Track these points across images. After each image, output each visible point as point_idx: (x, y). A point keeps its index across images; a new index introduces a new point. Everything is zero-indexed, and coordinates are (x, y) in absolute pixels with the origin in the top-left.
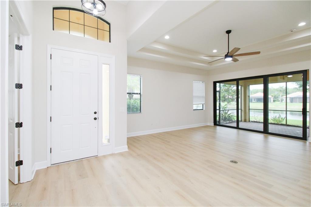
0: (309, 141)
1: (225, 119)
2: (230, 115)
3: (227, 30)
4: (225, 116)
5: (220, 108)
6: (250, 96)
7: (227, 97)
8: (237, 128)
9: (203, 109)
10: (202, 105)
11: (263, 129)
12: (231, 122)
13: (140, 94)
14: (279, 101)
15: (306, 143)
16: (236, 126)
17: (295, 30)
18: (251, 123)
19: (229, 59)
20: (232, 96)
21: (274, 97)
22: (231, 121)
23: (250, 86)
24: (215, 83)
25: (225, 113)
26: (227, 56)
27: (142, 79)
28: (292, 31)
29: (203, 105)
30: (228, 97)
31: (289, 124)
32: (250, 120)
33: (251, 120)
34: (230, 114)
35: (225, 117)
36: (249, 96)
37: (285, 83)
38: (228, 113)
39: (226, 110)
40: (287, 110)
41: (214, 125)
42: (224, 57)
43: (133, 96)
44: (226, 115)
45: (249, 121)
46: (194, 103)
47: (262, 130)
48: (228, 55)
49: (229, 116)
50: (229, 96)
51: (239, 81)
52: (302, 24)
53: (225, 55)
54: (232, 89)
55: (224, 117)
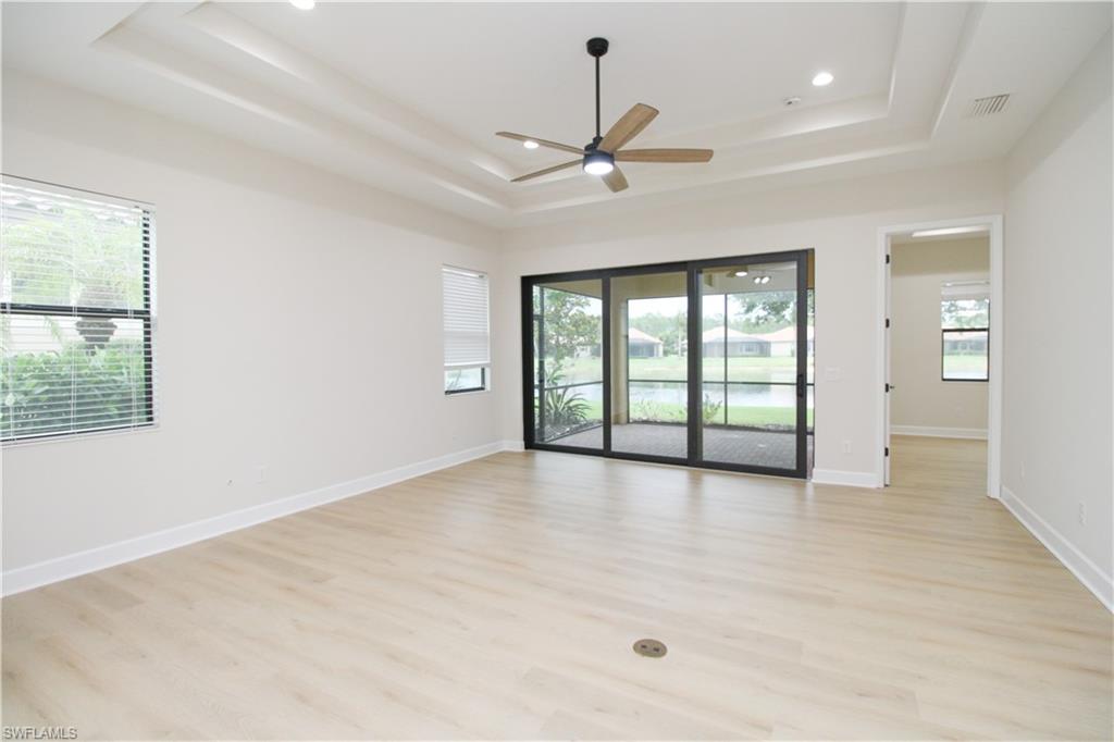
0: (813, 480)
1: (556, 419)
2: (571, 404)
3: (590, 38)
4: (556, 407)
5: (541, 381)
6: (630, 336)
7: (553, 342)
8: (606, 452)
9: (482, 389)
10: (480, 370)
11: (686, 451)
12: (577, 428)
13: (143, 315)
14: (676, 353)
15: (804, 486)
16: (601, 447)
17: (796, 99)
18: (636, 425)
19: (599, 168)
20: (568, 335)
21: (666, 341)
22: (574, 426)
23: (630, 302)
24: (527, 283)
25: (555, 398)
26: (593, 151)
27: (152, 229)
28: (790, 103)
29: (483, 370)
30: (557, 341)
31: (734, 424)
32: (631, 416)
33: (634, 415)
34: (571, 400)
35: (555, 414)
36: (627, 337)
37: (723, 296)
38: (566, 399)
39: (557, 388)
40: (729, 380)
41: (526, 448)
42: (582, 157)
43: (112, 326)
44: (561, 406)
45: (628, 422)
46: (446, 365)
47: (684, 454)
48: (598, 148)
49: (570, 408)
50: (561, 338)
51: (612, 280)
52: (823, 79)
53: (587, 148)
54: (570, 314)
55: (552, 412)
